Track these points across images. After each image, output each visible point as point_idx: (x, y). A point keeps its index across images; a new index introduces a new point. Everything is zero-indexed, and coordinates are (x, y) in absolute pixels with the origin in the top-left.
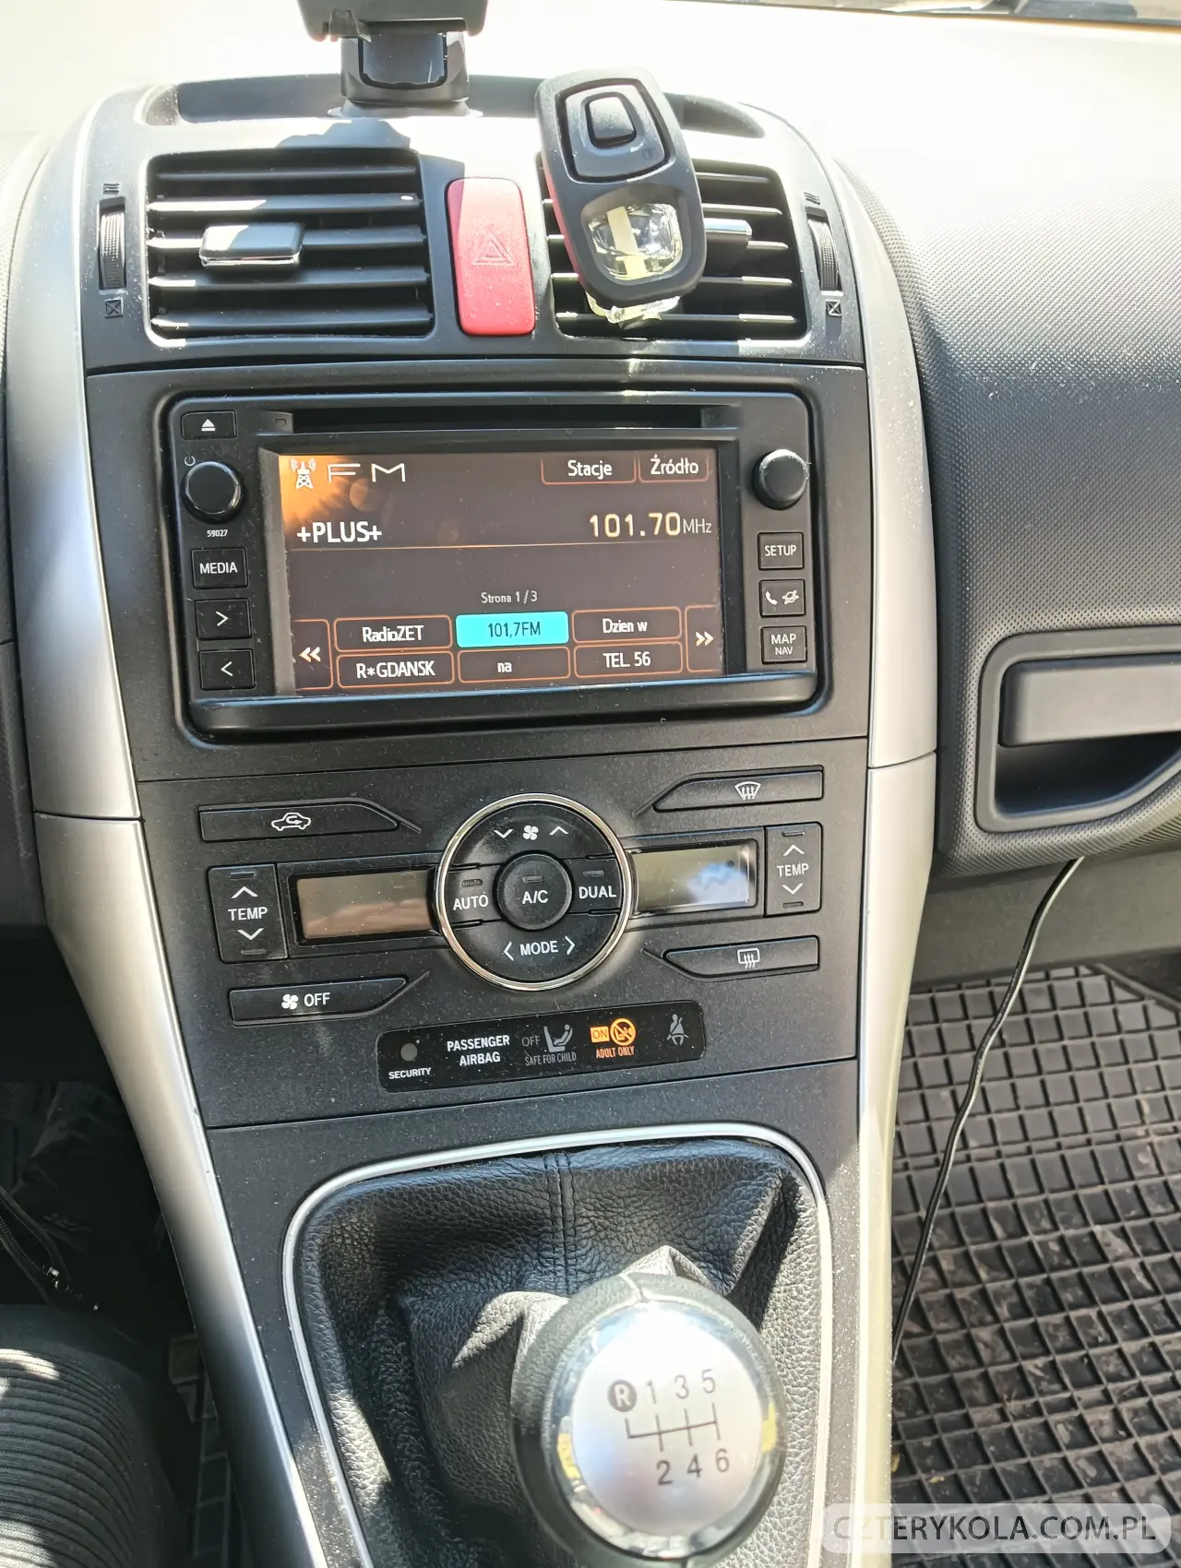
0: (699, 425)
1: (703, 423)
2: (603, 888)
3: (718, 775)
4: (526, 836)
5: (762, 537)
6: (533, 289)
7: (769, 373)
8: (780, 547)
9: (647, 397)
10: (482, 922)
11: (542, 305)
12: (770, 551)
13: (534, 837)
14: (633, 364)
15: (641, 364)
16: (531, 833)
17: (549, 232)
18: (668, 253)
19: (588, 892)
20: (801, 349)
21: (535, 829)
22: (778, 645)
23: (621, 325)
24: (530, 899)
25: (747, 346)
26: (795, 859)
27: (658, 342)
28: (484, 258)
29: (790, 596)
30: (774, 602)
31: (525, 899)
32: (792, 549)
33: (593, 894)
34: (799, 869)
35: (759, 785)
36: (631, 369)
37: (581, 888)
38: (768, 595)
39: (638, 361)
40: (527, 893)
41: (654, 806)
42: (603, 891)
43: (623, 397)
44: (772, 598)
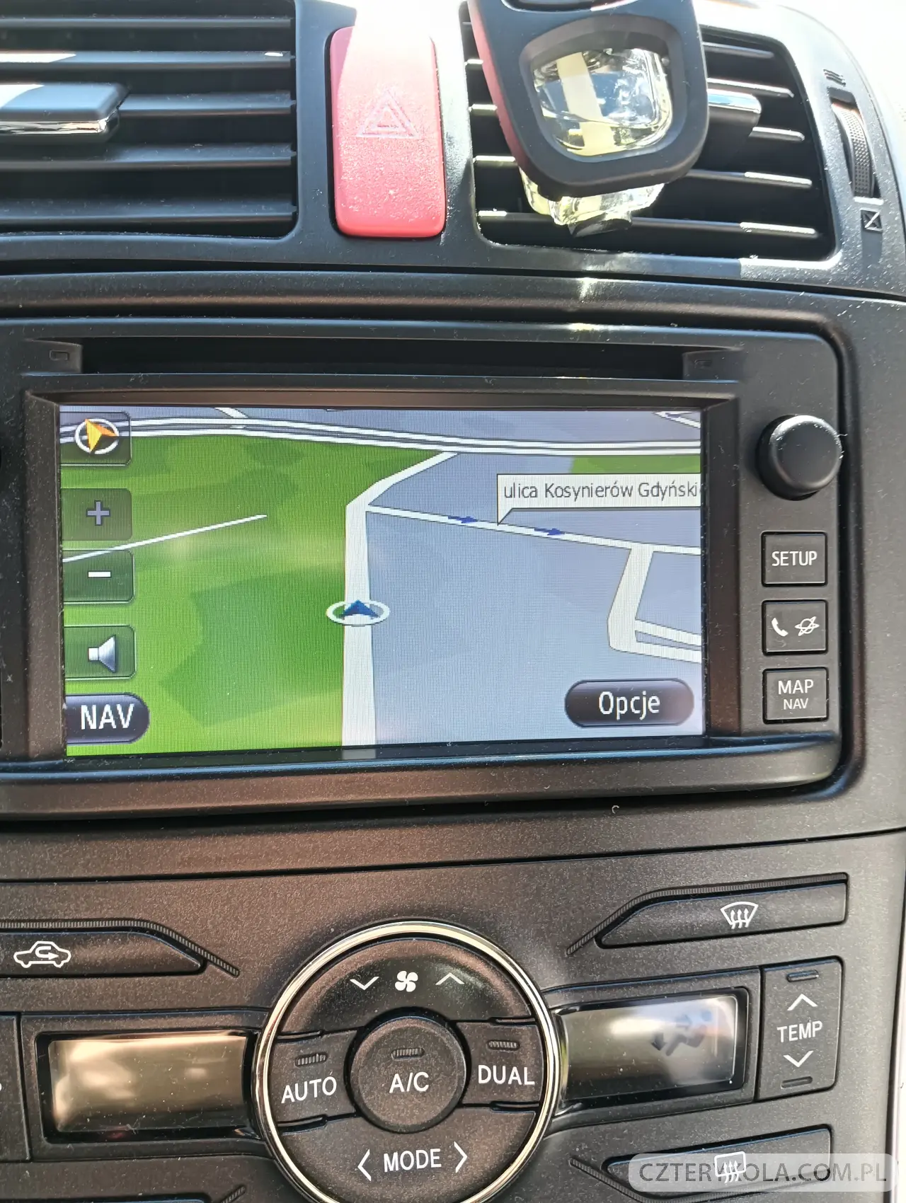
0: (680, 377)
1: (686, 372)
2: (515, 1070)
3: (695, 891)
4: (399, 987)
5: (769, 539)
6: (445, 174)
7: (783, 305)
8: (794, 553)
9: (605, 333)
10: (324, 1120)
11: (457, 198)
12: (779, 559)
13: (411, 988)
14: (587, 285)
15: (597, 287)
16: (406, 981)
17: (472, 100)
18: (648, 121)
19: (492, 1073)
20: (828, 273)
21: (414, 976)
22: (788, 696)
23: (572, 230)
24: (400, 1085)
25: (752, 265)
26: (804, 1015)
27: (625, 255)
28: (376, 129)
29: (807, 624)
30: (783, 633)
31: (394, 1086)
32: (811, 557)
33: (500, 1077)
34: (808, 1030)
35: (756, 906)
36: (583, 293)
37: (481, 1067)
38: (775, 622)
39: (595, 281)
40: (397, 1077)
41: (598, 938)
42: (515, 1075)
43: (568, 333)
44: (781, 627)
